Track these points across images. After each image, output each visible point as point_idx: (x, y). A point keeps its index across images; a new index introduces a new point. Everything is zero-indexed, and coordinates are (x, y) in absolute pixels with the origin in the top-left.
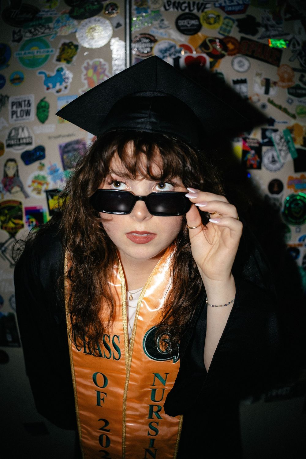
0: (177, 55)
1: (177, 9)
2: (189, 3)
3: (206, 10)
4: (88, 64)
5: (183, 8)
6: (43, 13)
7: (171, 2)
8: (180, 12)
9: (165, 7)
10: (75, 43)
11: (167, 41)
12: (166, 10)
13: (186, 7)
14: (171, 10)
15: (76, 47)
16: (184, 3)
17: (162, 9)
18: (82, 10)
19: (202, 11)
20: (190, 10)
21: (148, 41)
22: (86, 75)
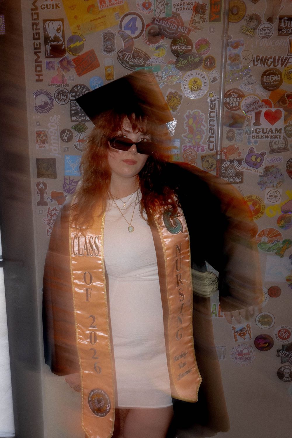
0: (259, 109)
1: (264, 64)
2: (275, 59)
3: (288, 65)
4: (189, 113)
5: (269, 64)
6: (153, 60)
7: (259, 57)
8: (266, 68)
9: (254, 62)
10: (180, 93)
11: (252, 96)
12: (255, 65)
13: (272, 62)
14: (259, 65)
15: (181, 97)
16: (271, 58)
17: (252, 64)
18: (186, 62)
19: (285, 66)
20: (274, 66)
21: (237, 96)
22: (187, 122)
